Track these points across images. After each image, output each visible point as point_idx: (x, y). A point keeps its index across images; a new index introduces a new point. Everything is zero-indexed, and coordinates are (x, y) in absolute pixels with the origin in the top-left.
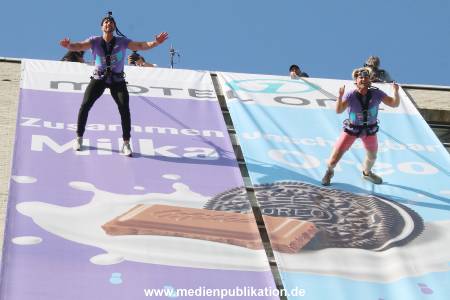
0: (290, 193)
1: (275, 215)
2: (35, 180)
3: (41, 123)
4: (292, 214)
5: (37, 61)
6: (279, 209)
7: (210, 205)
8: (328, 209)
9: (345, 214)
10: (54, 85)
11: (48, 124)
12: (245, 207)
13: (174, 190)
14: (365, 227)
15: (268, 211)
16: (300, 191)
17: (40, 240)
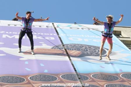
0: (74, 46)
1: (71, 50)
2: (4, 43)
3: (5, 32)
4: (75, 50)
5: (4, 21)
6: (71, 49)
7: (53, 48)
8: (85, 48)
9: (90, 49)
10: (9, 25)
11: (7, 32)
12: (62, 48)
13: (42, 45)
14: (95, 52)
15: (68, 49)
16: (77, 45)
17: (5, 55)
